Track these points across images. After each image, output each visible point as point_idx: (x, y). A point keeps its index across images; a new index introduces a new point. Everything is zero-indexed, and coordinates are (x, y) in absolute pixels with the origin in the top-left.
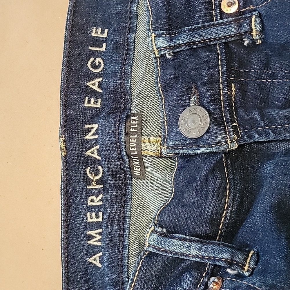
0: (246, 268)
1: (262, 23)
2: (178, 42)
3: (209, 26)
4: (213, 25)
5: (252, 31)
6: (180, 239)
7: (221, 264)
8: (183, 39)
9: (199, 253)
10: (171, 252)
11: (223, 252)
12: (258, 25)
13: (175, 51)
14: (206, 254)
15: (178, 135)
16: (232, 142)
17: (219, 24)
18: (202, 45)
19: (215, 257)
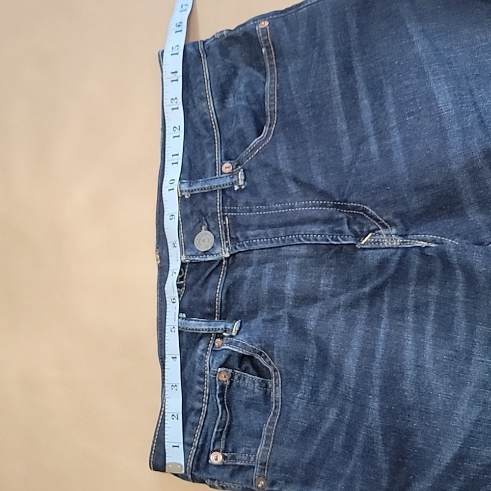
0: (234, 331)
1: (245, 175)
2: (194, 187)
3: (214, 179)
4: (217, 178)
5: (239, 180)
6: (195, 320)
7: (219, 332)
8: (198, 186)
9: (207, 327)
10: (190, 329)
11: (220, 325)
12: (242, 176)
13: (192, 193)
14: (210, 327)
15: (193, 248)
16: (225, 252)
17: (220, 178)
18: (210, 190)
19: (216, 329)
